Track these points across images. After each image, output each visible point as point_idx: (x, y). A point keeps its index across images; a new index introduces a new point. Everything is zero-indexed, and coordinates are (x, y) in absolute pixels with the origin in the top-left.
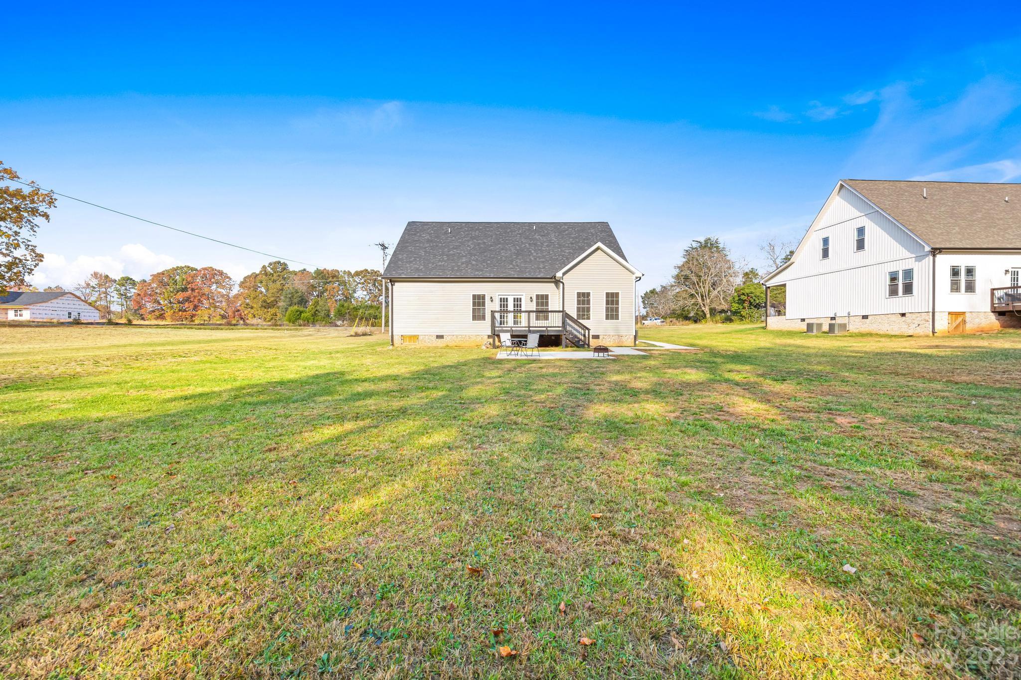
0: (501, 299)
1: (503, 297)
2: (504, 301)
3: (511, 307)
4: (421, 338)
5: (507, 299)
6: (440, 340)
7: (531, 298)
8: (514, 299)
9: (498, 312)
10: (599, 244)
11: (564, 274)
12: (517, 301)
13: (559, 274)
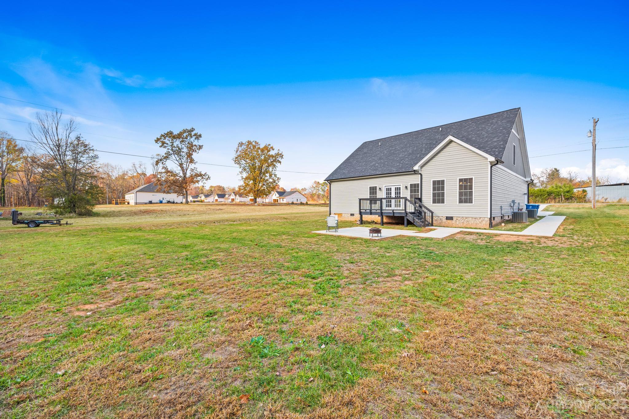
0: (387, 189)
1: (388, 187)
2: (389, 190)
3: (393, 195)
4: (343, 215)
5: (391, 188)
6: (352, 217)
7: (406, 187)
8: (396, 188)
9: (384, 199)
10: (450, 138)
11: (422, 167)
12: (398, 189)
13: (416, 168)
